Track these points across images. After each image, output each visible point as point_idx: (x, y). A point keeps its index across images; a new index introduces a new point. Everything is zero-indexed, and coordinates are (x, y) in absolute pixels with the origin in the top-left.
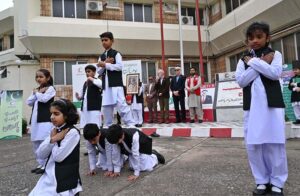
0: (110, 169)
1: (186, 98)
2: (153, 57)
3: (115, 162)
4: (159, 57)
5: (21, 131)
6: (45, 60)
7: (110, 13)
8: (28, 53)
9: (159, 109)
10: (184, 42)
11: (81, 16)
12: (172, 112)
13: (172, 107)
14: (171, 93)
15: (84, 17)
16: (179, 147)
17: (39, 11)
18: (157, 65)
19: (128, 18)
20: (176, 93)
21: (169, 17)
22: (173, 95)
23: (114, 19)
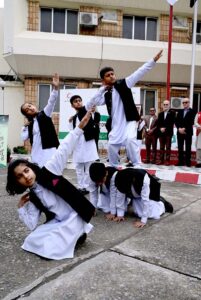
0: (113, 212)
1: (194, 137)
2: (152, 84)
3: (118, 206)
4: (160, 85)
5: (5, 160)
6: (30, 82)
7: (106, 28)
8: (12, 74)
9: (158, 147)
10: (196, 67)
11: (72, 31)
12: (174, 152)
13: (174, 146)
14: (175, 130)
15: (75, 33)
16: (186, 195)
17: (26, 24)
18: (157, 94)
19: (126, 35)
20: (182, 130)
21: (178, 34)
22: (178, 133)
23: (110, 36)
